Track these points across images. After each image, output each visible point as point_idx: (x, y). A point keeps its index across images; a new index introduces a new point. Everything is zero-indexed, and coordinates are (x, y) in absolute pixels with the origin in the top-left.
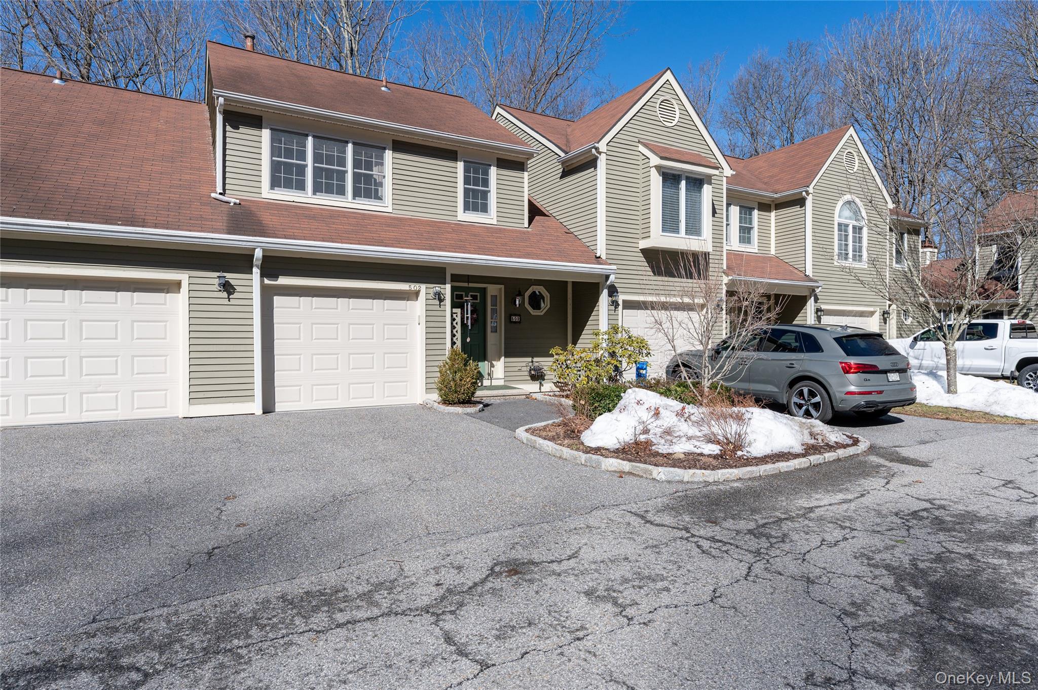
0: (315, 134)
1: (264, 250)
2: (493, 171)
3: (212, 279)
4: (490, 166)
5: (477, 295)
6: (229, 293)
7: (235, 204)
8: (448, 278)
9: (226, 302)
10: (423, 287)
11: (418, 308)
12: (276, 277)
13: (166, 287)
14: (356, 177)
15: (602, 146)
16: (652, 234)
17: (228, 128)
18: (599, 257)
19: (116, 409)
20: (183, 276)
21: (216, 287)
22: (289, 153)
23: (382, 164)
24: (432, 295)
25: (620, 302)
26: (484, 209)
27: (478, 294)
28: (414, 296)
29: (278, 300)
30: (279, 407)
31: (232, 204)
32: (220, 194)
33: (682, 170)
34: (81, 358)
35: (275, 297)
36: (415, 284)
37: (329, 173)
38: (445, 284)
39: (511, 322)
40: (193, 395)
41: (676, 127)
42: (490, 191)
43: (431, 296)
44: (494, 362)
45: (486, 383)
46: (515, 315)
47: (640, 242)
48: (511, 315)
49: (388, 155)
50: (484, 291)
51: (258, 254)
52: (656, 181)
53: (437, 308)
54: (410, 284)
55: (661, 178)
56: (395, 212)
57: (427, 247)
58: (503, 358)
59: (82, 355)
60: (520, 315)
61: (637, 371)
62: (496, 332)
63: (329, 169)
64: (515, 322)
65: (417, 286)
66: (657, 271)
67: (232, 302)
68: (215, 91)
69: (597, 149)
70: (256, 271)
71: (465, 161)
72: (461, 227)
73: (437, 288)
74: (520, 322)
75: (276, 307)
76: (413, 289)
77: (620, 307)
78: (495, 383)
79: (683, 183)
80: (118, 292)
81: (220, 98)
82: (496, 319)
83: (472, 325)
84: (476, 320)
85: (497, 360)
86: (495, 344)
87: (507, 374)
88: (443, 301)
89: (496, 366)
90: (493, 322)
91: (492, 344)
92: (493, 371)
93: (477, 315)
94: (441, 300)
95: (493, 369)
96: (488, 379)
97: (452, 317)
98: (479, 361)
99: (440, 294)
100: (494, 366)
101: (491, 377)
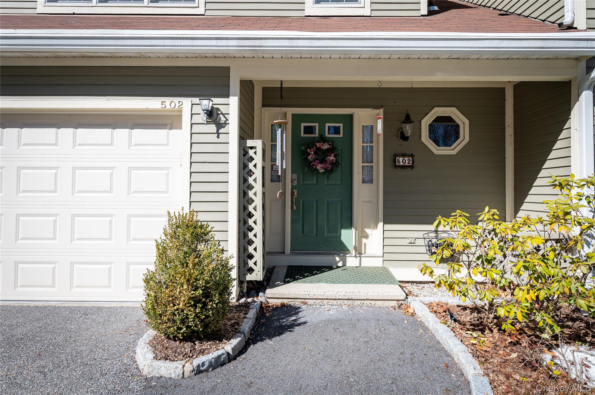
5: (339, 127)
8: (235, 85)
18: (570, 27)
24: (202, 116)
36: (172, 99)
38: (227, 96)
39: (396, 167)
43: (201, 118)
44: (368, 231)
45: (352, 261)
46: (404, 155)
48: (396, 156)
50: (349, 119)
53: (213, 138)
54: (166, 99)
58: (381, 225)
60: (412, 156)
62: (371, 181)
64: (404, 167)
65: (176, 102)
73: (206, 104)
74: (412, 167)
76: (168, 107)
78: (366, 262)
82: (372, 162)
83: (329, 172)
84: (335, 164)
85: (372, 226)
86: (370, 202)
87: (387, 249)
88: (224, 127)
89: (370, 237)
90: (369, 166)
91: (364, 202)
92: (365, 244)
93: (335, 156)
94: (220, 126)
95: (364, 240)
96: (356, 256)
97: (244, 155)
98: (342, 228)
99: (218, 114)
100: (367, 237)
101: (360, 253)
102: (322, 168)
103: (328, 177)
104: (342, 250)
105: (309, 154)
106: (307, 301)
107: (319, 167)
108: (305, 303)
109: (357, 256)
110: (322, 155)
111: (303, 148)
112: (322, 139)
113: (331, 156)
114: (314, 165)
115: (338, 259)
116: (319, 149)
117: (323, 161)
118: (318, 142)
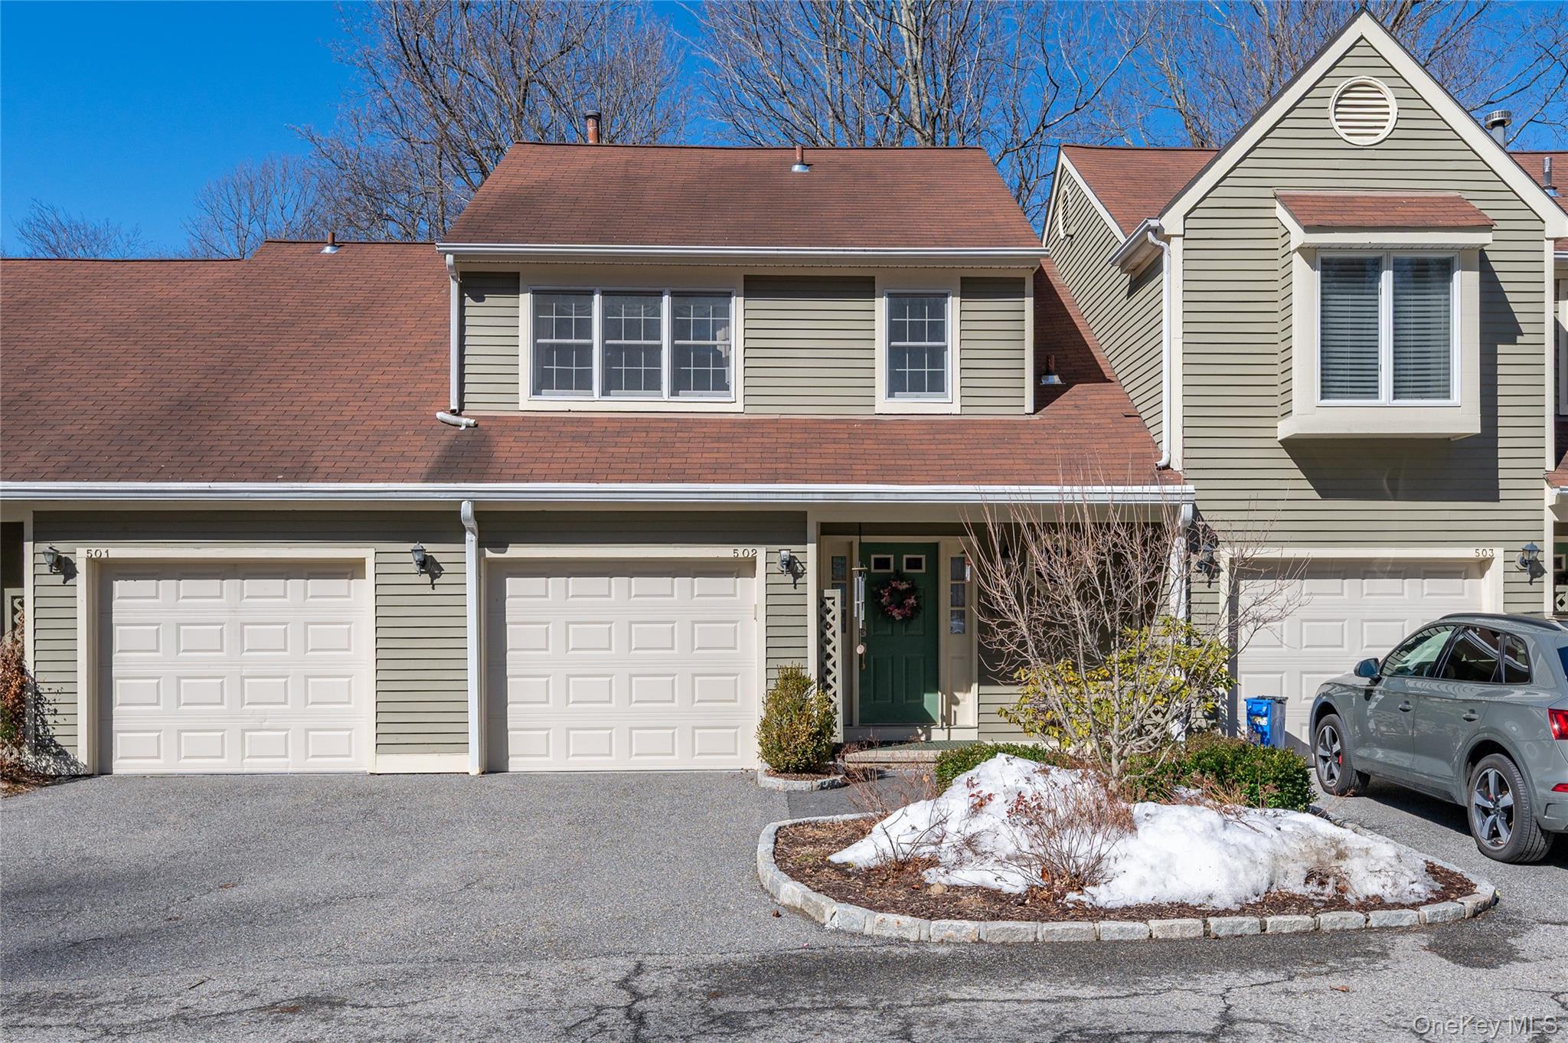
0: (605, 289)
1: (475, 504)
2: (953, 306)
3: (404, 553)
4: (946, 296)
5: (921, 559)
6: (434, 576)
7: (468, 426)
8: (812, 530)
9: (428, 590)
10: (761, 552)
11: (753, 590)
12: (502, 545)
13: (350, 570)
14: (679, 354)
15: (1172, 221)
16: (1295, 406)
17: (469, 301)
18: (1167, 467)
19: (286, 756)
20: (365, 552)
21: (415, 568)
22: (563, 329)
23: (727, 324)
24: (778, 565)
25: (1224, 564)
26: (937, 384)
27: (923, 557)
28: (746, 568)
29: (512, 585)
30: (515, 764)
31: (463, 428)
32: (453, 412)
33: (1380, 248)
34: (243, 678)
35: (507, 579)
36: (745, 546)
37: (633, 353)
38: (805, 543)
40: (383, 739)
41: (1387, 145)
42: (945, 348)
43: (777, 567)
44: (959, 695)
45: (938, 734)
47: (1279, 424)
49: (737, 304)
50: (933, 550)
51: (466, 509)
52: (1306, 282)
53: (790, 589)
54: (735, 546)
55: (1318, 273)
56: (749, 409)
57: (765, 477)
58: (975, 686)
59: (243, 674)
61: (1248, 719)
63: (630, 345)
65: (750, 550)
66: (1327, 490)
67: (439, 590)
68: (438, 246)
69: (1157, 231)
70: (471, 538)
71: (890, 295)
72: (877, 427)
73: (785, 551)
75: (511, 596)
76: (741, 556)
77: (1224, 576)
78: (957, 735)
79: (1387, 279)
80: (287, 579)
81: (448, 256)
82: (963, 606)
83: (907, 620)
84: (916, 610)
85: (965, 689)
86: (962, 658)
87: (984, 719)
88: (801, 577)
89: (961, 703)
90: (957, 611)
91: (954, 658)
92: (955, 712)
93: (915, 599)
94: (797, 575)
95: (954, 708)
96: (942, 728)
97: (821, 606)
98: (924, 692)
99: (795, 563)
100: (957, 703)
101: (949, 724)
102: (899, 614)
103: (906, 626)
104: (927, 721)
105: (882, 596)
106: (891, 765)
107: (896, 614)
108: (888, 767)
109: (944, 726)
110: (899, 598)
111: (875, 589)
112: (899, 576)
113: (910, 598)
114: (889, 610)
115: (920, 731)
116: (895, 590)
117: (900, 605)
118: (894, 580)
